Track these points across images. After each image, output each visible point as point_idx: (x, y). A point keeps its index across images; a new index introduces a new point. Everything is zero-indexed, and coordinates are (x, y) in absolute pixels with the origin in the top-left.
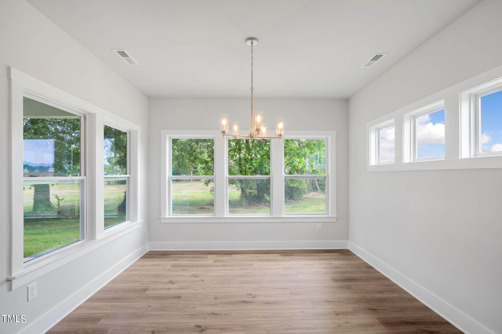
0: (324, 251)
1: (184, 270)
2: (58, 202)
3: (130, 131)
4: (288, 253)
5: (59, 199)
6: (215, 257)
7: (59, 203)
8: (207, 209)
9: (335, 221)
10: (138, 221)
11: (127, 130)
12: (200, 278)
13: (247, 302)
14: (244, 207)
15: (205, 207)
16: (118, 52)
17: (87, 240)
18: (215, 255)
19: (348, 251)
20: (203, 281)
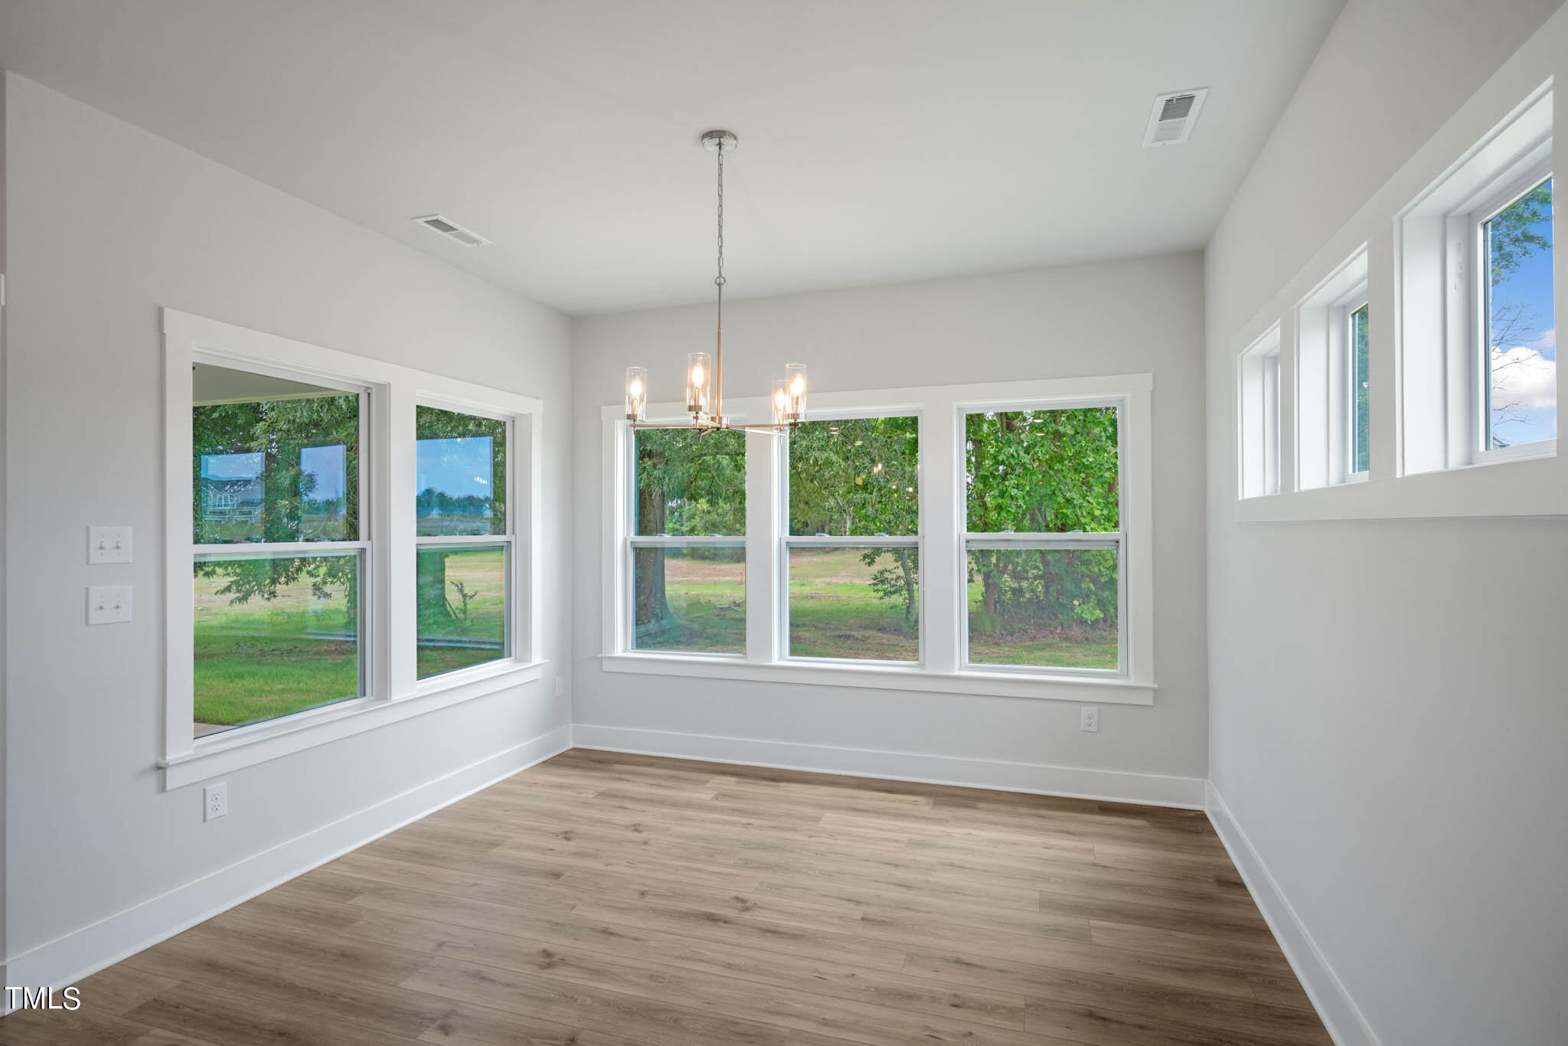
0: (1100, 808)
1: (620, 807)
2: (463, 604)
3: (514, 417)
4: (963, 797)
5: (465, 596)
6: (729, 783)
7: (465, 604)
8: (857, 639)
9: (1150, 702)
10: (533, 660)
11: (503, 415)
12: (644, 836)
13: (716, 918)
14: (984, 638)
15: (852, 633)
16: (428, 222)
17: (372, 698)
18: (733, 779)
19: (1201, 817)
20: (646, 843)
